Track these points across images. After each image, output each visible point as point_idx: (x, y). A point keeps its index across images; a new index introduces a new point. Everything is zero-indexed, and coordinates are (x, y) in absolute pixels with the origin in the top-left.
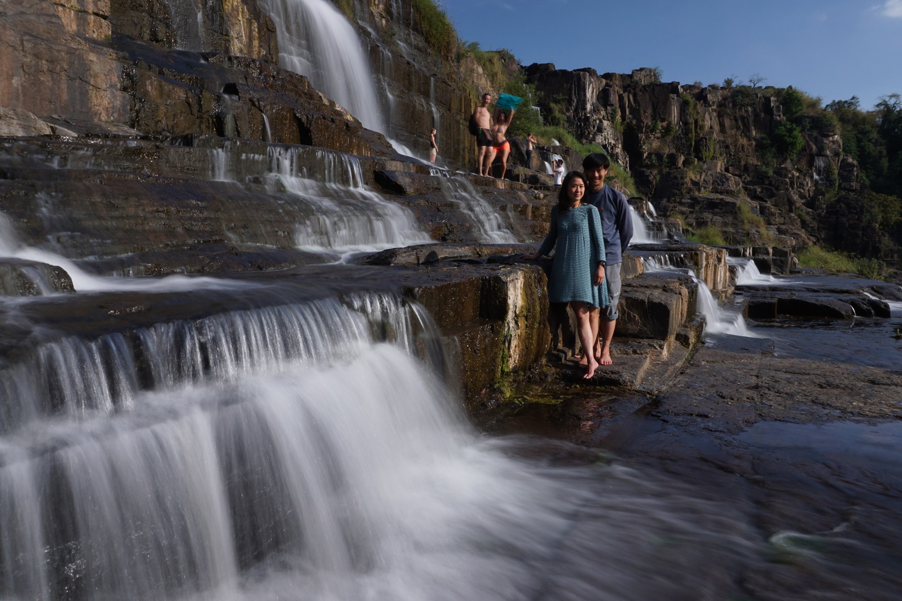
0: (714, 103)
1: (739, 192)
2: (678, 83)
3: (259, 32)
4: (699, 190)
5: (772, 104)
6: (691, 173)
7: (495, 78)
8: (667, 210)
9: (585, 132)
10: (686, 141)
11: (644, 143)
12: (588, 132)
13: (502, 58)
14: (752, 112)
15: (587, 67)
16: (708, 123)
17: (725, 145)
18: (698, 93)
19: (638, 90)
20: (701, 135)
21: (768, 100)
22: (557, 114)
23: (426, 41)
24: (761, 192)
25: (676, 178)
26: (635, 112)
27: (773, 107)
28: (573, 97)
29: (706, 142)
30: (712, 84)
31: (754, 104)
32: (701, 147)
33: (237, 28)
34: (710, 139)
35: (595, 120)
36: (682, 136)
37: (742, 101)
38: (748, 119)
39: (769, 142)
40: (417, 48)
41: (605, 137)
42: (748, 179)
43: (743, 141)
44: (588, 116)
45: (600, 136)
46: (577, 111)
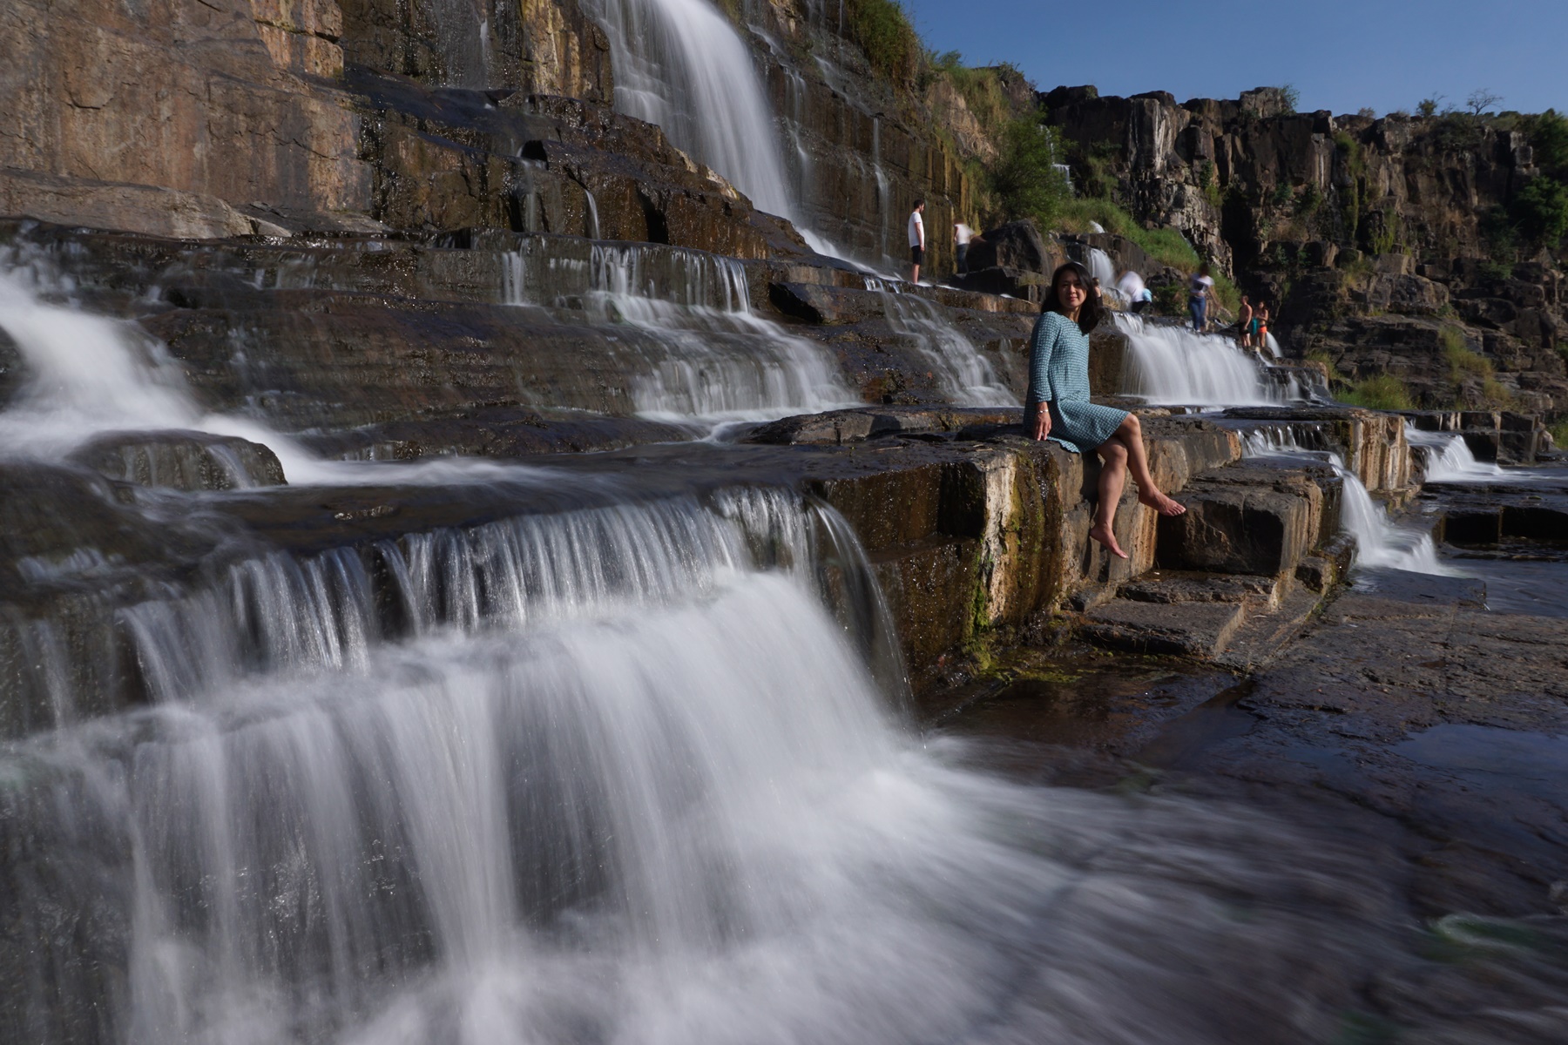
0: (1396, 147)
1: (1443, 311)
2: (1329, 113)
3: (581, 52)
4: (1365, 310)
5: (1513, 146)
6: (1350, 277)
7: (989, 116)
8: (1304, 347)
9: (1151, 207)
10: (1343, 219)
11: (1262, 225)
12: (1158, 207)
13: (1002, 79)
14: (1472, 161)
15: (1156, 89)
16: (1384, 185)
17: (1417, 224)
18: (1366, 130)
19: (1250, 129)
20: (1371, 208)
21: (1504, 137)
22: (1100, 176)
23: (865, 56)
24: (1487, 311)
25: (1321, 287)
26: (1245, 169)
27: (1515, 150)
28: (1131, 145)
29: (1381, 220)
30: (1393, 111)
31: (1477, 146)
32: (1371, 230)
33: (545, 47)
34: (1388, 214)
35: (1171, 186)
36: (1334, 210)
37: (1452, 141)
38: (1463, 175)
39: (1505, 216)
40: (850, 68)
41: (1188, 216)
42: (1463, 286)
43: (1454, 216)
44: (1157, 177)
45: (1179, 215)
46: (1137, 169)
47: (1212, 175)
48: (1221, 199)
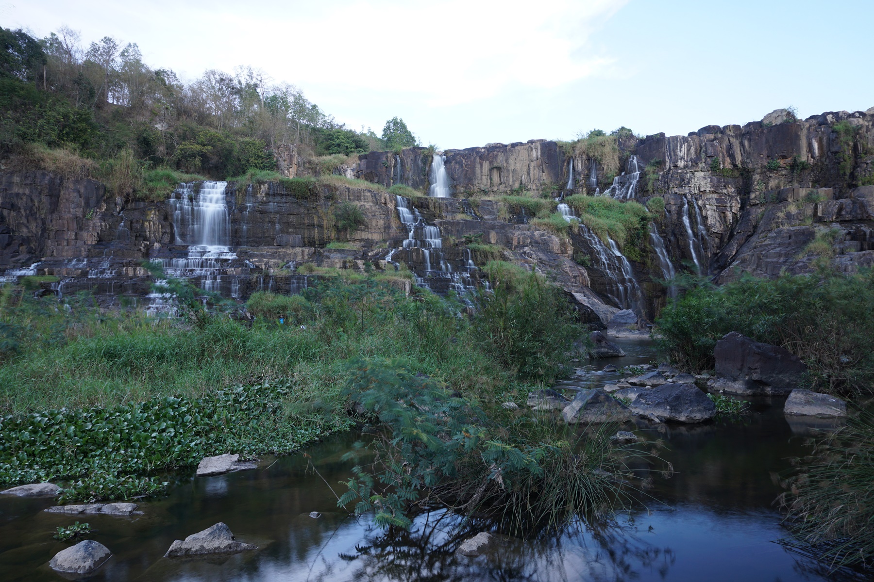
10: (838, 170)
11: (758, 184)
19: (753, 135)
22: (650, 175)
26: (751, 156)
28: (667, 158)
32: (857, 174)
35: (686, 174)
36: (829, 166)
44: (680, 171)
45: (687, 188)
46: (670, 169)
47: (724, 164)
48: (737, 174)
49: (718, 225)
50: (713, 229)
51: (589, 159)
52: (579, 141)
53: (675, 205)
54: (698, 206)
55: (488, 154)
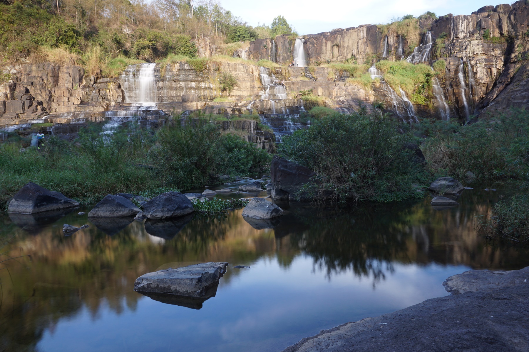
26: (515, 27)
28: (451, 31)
44: (460, 41)
45: (464, 52)
46: (453, 39)
47: (493, 33)
48: (503, 40)
49: (485, 77)
50: (480, 81)
51: (398, 36)
52: (392, 24)
53: (454, 65)
54: (471, 65)
55: (331, 36)
